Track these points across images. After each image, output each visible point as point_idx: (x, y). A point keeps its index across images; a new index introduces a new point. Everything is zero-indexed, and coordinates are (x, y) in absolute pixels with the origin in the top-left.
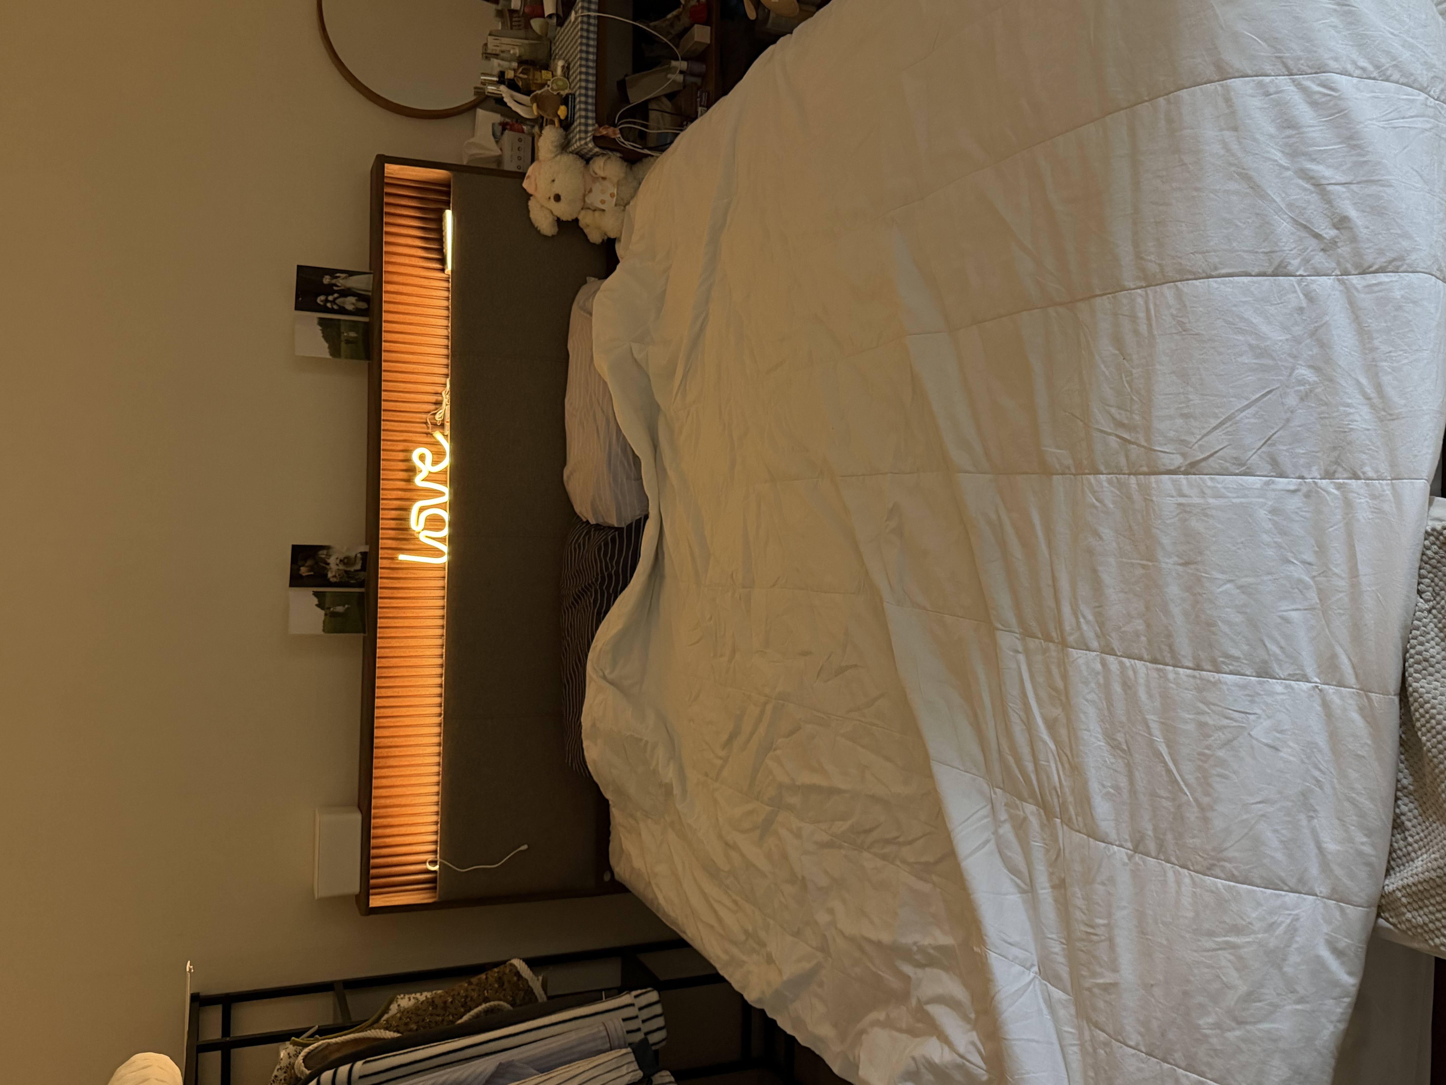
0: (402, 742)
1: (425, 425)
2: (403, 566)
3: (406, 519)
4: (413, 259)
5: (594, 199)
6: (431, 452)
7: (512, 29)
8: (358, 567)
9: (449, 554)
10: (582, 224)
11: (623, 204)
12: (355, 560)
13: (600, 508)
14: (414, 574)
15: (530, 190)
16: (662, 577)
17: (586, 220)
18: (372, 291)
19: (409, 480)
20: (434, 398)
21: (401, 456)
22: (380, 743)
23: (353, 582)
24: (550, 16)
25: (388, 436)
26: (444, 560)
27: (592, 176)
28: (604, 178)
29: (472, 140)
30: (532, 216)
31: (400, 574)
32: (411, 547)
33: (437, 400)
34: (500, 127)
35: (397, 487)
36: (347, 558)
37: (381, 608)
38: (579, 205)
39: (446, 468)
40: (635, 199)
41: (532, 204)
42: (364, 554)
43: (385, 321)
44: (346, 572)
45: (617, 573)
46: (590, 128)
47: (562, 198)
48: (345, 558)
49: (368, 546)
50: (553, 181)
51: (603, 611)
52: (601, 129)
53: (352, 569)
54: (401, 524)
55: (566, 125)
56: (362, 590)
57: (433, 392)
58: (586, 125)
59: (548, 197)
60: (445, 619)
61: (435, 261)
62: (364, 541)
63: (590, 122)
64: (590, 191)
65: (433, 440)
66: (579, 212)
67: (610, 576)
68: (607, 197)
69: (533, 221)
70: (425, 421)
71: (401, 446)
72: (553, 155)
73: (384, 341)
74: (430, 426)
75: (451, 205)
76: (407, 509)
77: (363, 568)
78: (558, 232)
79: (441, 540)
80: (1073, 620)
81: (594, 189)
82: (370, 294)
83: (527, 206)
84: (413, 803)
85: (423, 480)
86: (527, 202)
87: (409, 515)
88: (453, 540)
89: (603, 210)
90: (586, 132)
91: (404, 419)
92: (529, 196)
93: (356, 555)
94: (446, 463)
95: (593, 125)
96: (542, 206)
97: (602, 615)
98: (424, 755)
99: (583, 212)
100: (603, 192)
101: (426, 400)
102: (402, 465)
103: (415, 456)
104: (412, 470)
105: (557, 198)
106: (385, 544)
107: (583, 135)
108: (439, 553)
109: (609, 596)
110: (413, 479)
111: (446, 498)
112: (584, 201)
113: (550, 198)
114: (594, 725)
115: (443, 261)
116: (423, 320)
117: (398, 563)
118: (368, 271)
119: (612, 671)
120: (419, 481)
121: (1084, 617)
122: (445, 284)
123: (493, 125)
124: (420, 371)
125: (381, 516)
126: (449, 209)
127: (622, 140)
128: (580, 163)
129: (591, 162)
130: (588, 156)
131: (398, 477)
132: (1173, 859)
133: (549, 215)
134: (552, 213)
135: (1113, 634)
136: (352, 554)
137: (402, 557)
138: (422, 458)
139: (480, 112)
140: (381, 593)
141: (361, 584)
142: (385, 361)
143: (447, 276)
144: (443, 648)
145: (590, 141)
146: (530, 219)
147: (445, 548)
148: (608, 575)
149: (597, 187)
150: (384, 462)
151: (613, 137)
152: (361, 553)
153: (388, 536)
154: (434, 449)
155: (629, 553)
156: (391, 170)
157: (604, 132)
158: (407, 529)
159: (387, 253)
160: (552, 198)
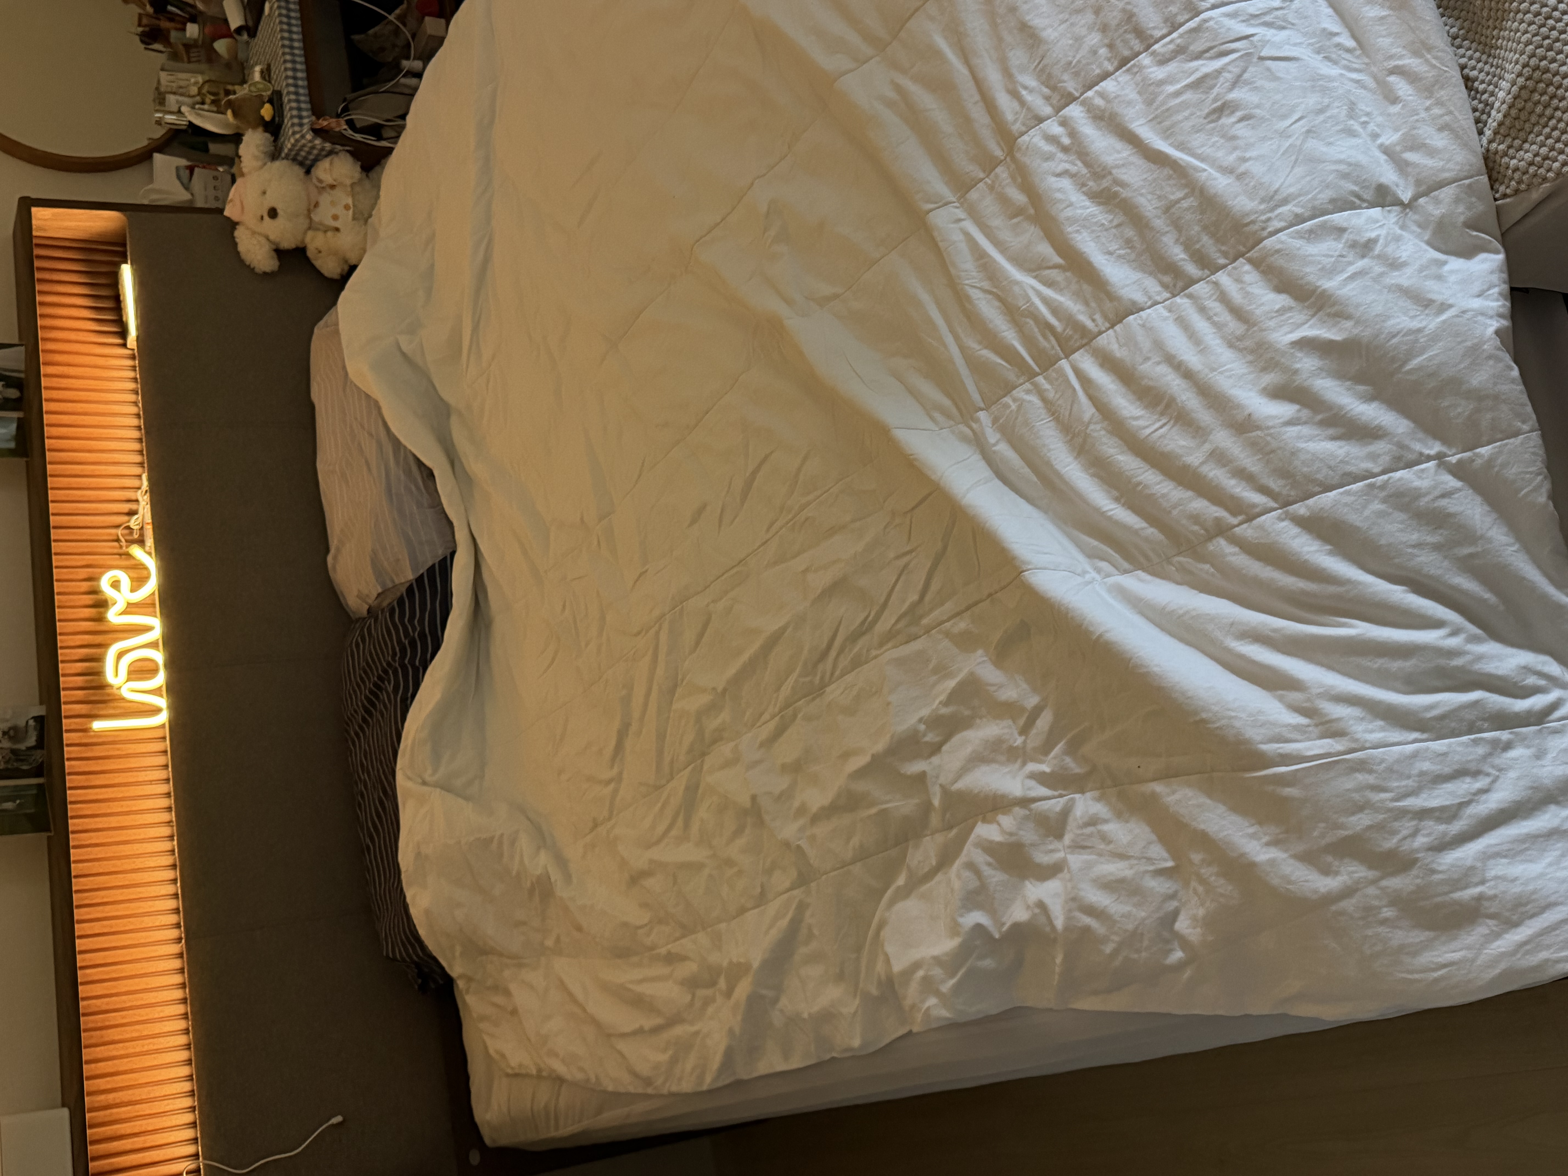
0: (125, 1002)
1: (116, 544)
2: (100, 740)
3: (98, 673)
4: (81, 334)
5: (323, 215)
6: (130, 578)
7: (189, 62)
8: (32, 741)
9: (169, 707)
10: (310, 253)
11: (363, 217)
12: (27, 731)
13: (385, 563)
14: (118, 749)
15: (235, 218)
16: (488, 626)
17: (315, 243)
18: (26, 372)
19: (100, 619)
20: (126, 507)
21: (85, 586)
22: (89, 1006)
23: (25, 767)
24: (239, 30)
25: (62, 560)
26: (163, 718)
27: (317, 187)
28: (333, 187)
29: (150, 186)
30: (241, 248)
31: (97, 751)
32: (111, 712)
33: (130, 509)
34: (188, 172)
35: (82, 629)
36: (15, 728)
37: (72, 803)
38: (303, 223)
39: (153, 594)
40: (377, 208)
41: (240, 234)
42: (39, 720)
43: (47, 413)
44: (13, 751)
45: (422, 635)
46: (306, 121)
47: (279, 211)
48: (10, 729)
49: (44, 707)
50: (264, 193)
51: (409, 695)
52: (320, 121)
53: (22, 746)
54: (92, 681)
55: (274, 128)
56: (40, 780)
57: (124, 499)
58: (300, 117)
59: (259, 214)
60: (172, 798)
61: (111, 335)
62: (37, 700)
63: (305, 114)
64: (317, 205)
65: (132, 562)
66: (305, 233)
67: (413, 643)
68: (339, 210)
69: (243, 255)
70: (115, 538)
71: (83, 573)
72: (260, 163)
73: (48, 438)
74: (124, 543)
75: (128, 254)
76: (99, 659)
77: (40, 744)
78: (280, 267)
79: (156, 692)
80: (1016, 105)
81: (322, 203)
82: (22, 375)
83: (233, 238)
84: (152, 1095)
85: (121, 614)
86: (232, 233)
87: (103, 667)
88: (173, 688)
89: (337, 230)
90: (301, 125)
91: (84, 538)
92: (233, 225)
93: (27, 722)
94: (152, 586)
95: (308, 117)
96: (254, 233)
97: (409, 702)
98: (161, 1020)
99: (310, 234)
100: (333, 203)
101: (116, 510)
102: (88, 599)
103: (105, 584)
104: (103, 604)
105: (273, 213)
106: (70, 710)
107: (297, 129)
108: (155, 711)
109: (416, 670)
110: (105, 618)
111: (157, 633)
112: (311, 219)
113: (262, 218)
114: (418, 855)
115: (123, 333)
116: (102, 408)
117: (94, 736)
118: (16, 341)
119: (435, 771)
120: (114, 616)
121: (1026, 88)
122: (130, 363)
123: (177, 168)
124: (104, 473)
125: (60, 672)
126: (126, 263)
127: (350, 132)
128: (299, 171)
129: (313, 170)
130: (308, 162)
131: (82, 616)
132: (1222, 261)
133: (263, 241)
134: (268, 239)
135: (1066, 77)
136: (21, 723)
137: (98, 725)
138: (116, 585)
139: (157, 157)
140: (70, 780)
141: (38, 772)
142: (51, 463)
143: (130, 352)
144: (173, 840)
145: (307, 132)
146: (238, 253)
147: (162, 702)
148: (409, 643)
149: (325, 199)
150: (60, 597)
151: (337, 129)
152: (35, 718)
153: (73, 699)
154: (134, 574)
155: (435, 603)
156: (39, 214)
157: (325, 123)
158: (103, 686)
159: (44, 328)
160: (266, 217)
